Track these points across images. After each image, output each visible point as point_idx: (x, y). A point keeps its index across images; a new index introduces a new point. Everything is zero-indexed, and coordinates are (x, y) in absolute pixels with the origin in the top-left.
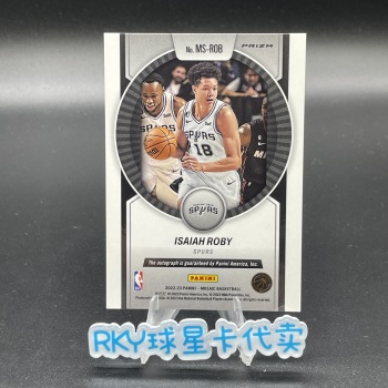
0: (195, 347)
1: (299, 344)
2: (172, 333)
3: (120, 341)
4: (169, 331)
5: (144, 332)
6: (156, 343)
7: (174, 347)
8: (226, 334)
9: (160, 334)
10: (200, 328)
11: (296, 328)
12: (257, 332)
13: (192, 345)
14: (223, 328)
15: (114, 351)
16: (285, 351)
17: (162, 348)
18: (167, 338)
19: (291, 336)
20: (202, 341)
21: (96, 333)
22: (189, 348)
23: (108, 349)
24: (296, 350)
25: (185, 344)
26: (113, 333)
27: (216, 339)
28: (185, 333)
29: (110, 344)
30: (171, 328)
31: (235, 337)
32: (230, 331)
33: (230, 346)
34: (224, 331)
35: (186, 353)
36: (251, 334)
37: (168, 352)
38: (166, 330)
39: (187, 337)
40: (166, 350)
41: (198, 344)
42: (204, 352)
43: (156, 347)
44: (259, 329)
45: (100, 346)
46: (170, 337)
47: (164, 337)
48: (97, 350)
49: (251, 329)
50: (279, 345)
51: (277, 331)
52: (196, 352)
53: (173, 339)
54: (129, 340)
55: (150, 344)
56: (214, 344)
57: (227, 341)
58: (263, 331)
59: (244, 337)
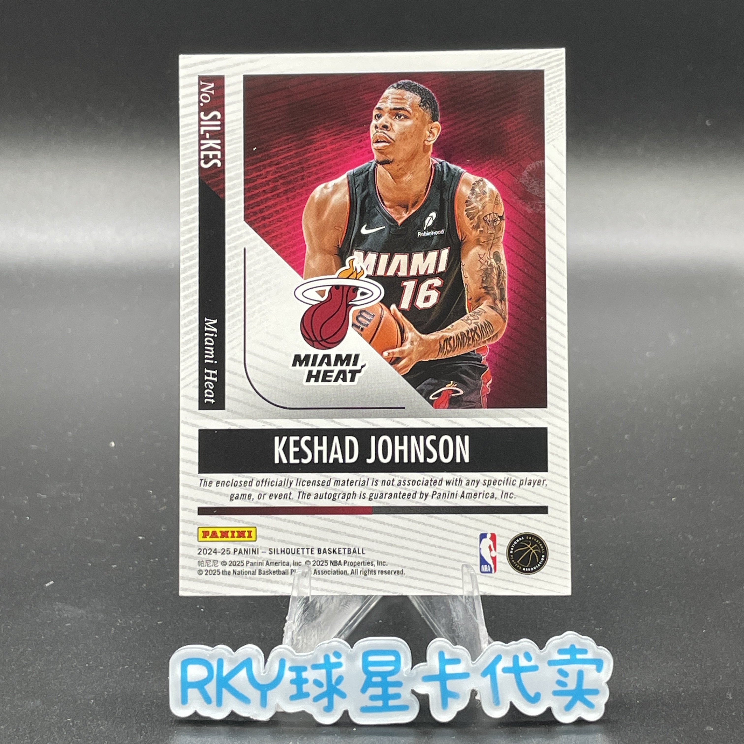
0: (385, 697)
1: (595, 692)
2: (339, 665)
3: (232, 682)
4: (333, 660)
5: (282, 663)
6: (306, 688)
7: (343, 695)
8: (450, 669)
9: (315, 667)
10: (396, 653)
11: (589, 656)
12: (511, 665)
13: (378, 691)
14: (441, 654)
15: (219, 703)
16: (568, 708)
17: (317, 699)
18: (329, 675)
19: (580, 674)
20: (398, 684)
21: (185, 663)
22: (373, 698)
23: (208, 700)
24: (591, 705)
25: (364, 690)
26: (220, 663)
27: (427, 679)
28: (366, 664)
29: (211, 688)
30: (337, 655)
31: (465, 675)
32: (456, 661)
33: (455, 695)
34: (443, 661)
35: (365, 710)
36: (499, 668)
37: (329, 709)
38: (327, 657)
39: (370, 675)
40: (325, 702)
41: (392, 691)
42: (404, 708)
43: (307, 695)
44: (516, 659)
45: (193, 693)
46: (336, 673)
47: (321, 675)
48: (184, 700)
49: (498, 659)
50: (556, 693)
51: (551, 663)
52: (386, 708)
53: (340, 679)
54: (252, 680)
55: (293, 689)
56: (422, 689)
57: (451, 685)
58: (523, 662)
59: (484, 674)
